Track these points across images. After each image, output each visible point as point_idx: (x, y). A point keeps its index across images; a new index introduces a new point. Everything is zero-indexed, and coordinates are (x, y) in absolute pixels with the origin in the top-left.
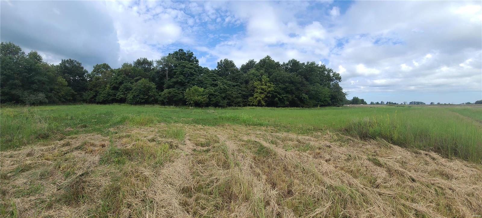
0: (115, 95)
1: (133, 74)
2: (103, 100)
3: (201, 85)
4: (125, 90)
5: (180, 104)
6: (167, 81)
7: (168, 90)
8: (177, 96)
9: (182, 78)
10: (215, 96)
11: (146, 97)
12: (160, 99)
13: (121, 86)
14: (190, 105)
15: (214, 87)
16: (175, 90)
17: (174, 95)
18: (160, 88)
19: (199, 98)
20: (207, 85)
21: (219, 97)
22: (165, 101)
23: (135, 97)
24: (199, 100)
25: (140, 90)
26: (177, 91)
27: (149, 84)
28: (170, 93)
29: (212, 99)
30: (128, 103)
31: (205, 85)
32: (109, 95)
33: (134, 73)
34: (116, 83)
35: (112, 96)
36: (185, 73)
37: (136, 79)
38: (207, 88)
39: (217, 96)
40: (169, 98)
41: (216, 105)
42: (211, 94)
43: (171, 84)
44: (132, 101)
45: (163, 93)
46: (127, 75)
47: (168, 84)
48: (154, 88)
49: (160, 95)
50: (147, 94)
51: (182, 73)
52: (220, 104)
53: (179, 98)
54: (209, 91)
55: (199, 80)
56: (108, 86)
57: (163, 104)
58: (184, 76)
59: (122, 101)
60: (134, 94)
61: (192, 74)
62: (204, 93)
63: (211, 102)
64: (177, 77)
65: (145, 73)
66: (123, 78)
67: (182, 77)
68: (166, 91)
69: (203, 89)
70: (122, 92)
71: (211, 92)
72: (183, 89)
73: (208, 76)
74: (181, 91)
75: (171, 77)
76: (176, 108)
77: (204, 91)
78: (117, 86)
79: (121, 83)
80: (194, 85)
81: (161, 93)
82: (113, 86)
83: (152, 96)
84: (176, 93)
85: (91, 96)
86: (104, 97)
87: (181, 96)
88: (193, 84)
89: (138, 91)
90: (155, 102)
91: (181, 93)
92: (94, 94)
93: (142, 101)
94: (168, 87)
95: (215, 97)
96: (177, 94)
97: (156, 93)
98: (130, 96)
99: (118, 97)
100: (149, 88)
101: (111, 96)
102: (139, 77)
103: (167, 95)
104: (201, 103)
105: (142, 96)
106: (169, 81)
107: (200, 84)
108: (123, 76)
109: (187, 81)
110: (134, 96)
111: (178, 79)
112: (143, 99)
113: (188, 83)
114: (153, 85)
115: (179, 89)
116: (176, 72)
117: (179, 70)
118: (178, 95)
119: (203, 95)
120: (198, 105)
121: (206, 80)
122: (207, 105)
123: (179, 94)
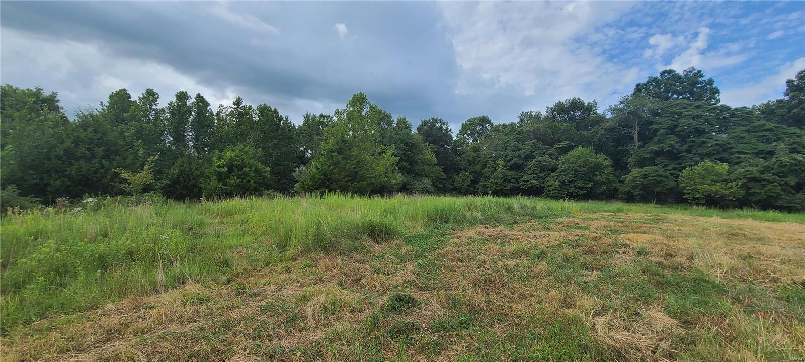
0: (517, 180)
1: (552, 136)
2: (495, 188)
3: (725, 155)
4: (539, 170)
5: (669, 200)
6: (635, 150)
7: (640, 170)
8: (663, 183)
9: (672, 143)
10: (764, 183)
11: (590, 185)
12: (624, 188)
13: (530, 163)
14: (697, 202)
15: (765, 159)
16: (657, 171)
17: (655, 180)
18: (620, 166)
19: (717, 187)
20: (742, 156)
21: (776, 186)
22: (636, 193)
23: (565, 185)
24: (717, 191)
25: (576, 171)
26: (661, 172)
27: (596, 158)
28: (645, 176)
29: (753, 190)
30: (548, 196)
31: (737, 155)
32: (506, 180)
33: (553, 134)
34: (519, 156)
35: (512, 182)
36: (679, 131)
37: (561, 146)
38: (741, 162)
39: (770, 182)
40: (644, 187)
41: (767, 204)
42: (752, 178)
43: (648, 156)
44: (559, 193)
45: (629, 178)
46: (539, 139)
47: (641, 156)
48: (608, 166)
49: (622, 182)
50: (590, 178)
51: (672, 130)
52: (780, 203)
53: (668, 187)
54: (747, 171)
55: (717, 145)
56: (501, 162)
57: (630, 198)
58: (678, 136)
59: (535, 192)
60: (563, 178)
61: (699, 132)
62: (732, 177)
63: (750, 198)
64: (659, 142)
65: (581, 134)
66: (531, 146)
67: (672, 140)
68: (636, 172)
69: (725, 166)
70: (534, 174)
71: (751, 174)
72: (676, 166)
73: (747, 131)
74: (672, 172)
75: (645, 138)
76: (661, 208)
77: (729, 173)
78: (520, 162)
79: (530, 157)
80: (703, 157)
81: (625, 177)
82: (512, 162)
83: (604, 183)
84: (661, 176)
85: (468, 182)
86: (496, 183)
87: (672, 183)
88: (700, 155)
89: (572, 173)
90: (610, 195)
91: (671, 174)
92: (472, 178)
93: (581, 192)
94: (642, 163)
95: (764, 186)
96: (662, 178)
97: (611, 177)
98: (553, 182)
99: (524, 185)
100: (597, 167)
101: (510, 181)
102: (566, 142)
103: (639, 181)
104: (723, 197)
105: (580, 183)
106: (641, 149)
107: (722, 154)
108: (531, 143)
109: (685, 147)
110: (563, 183)
111: (662, 145)
112: (581, 188)
113: (689, 151)
114: (605, 161)
115: (666, 166)
116: (657, 130)
117: (665, 125)
118: (665, 180)
119: (727, 181)
120: (715, 202)
121: (741, 141)
122: (742, 203)
123: (666, 177)
